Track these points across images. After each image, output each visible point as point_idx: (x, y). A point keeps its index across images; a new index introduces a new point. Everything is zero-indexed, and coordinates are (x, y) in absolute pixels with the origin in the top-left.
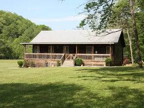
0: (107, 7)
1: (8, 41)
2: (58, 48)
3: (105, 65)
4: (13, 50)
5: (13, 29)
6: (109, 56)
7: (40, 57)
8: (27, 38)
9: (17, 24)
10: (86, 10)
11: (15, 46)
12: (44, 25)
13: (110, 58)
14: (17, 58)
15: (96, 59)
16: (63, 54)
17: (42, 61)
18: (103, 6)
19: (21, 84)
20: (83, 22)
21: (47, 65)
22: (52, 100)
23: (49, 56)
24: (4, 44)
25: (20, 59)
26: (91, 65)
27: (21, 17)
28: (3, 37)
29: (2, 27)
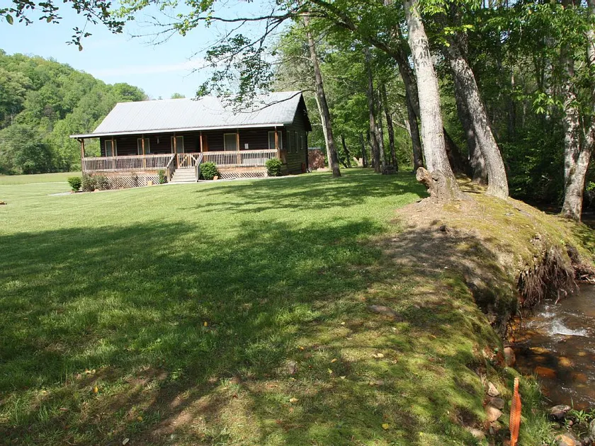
0: (251, 54)
1: (41, 129)
2: (160, 142)
3: (266, 175)
4: (56, 149)
5: (49, 98)
6: (274, 154)
7: (119, 165)
8: (86, 117)
9: (58, 86)
10: (209, 63)
11: (58, 141)
12: (125, 84)
13: (277, 158)
14: (67, 168)
15: (247, 162)
16: (172, 156)
17: (125, 175)
18: (243, 52)
19: (79, 229)
20: (204, 88)
21: (136, 181)
22: (135, 252)
23: (139, 160)
24: (31, 136)
25: (75, 169)
26: (236, 175)
27: (67, 65)
28: (28, 119)
29: (23, 95)
